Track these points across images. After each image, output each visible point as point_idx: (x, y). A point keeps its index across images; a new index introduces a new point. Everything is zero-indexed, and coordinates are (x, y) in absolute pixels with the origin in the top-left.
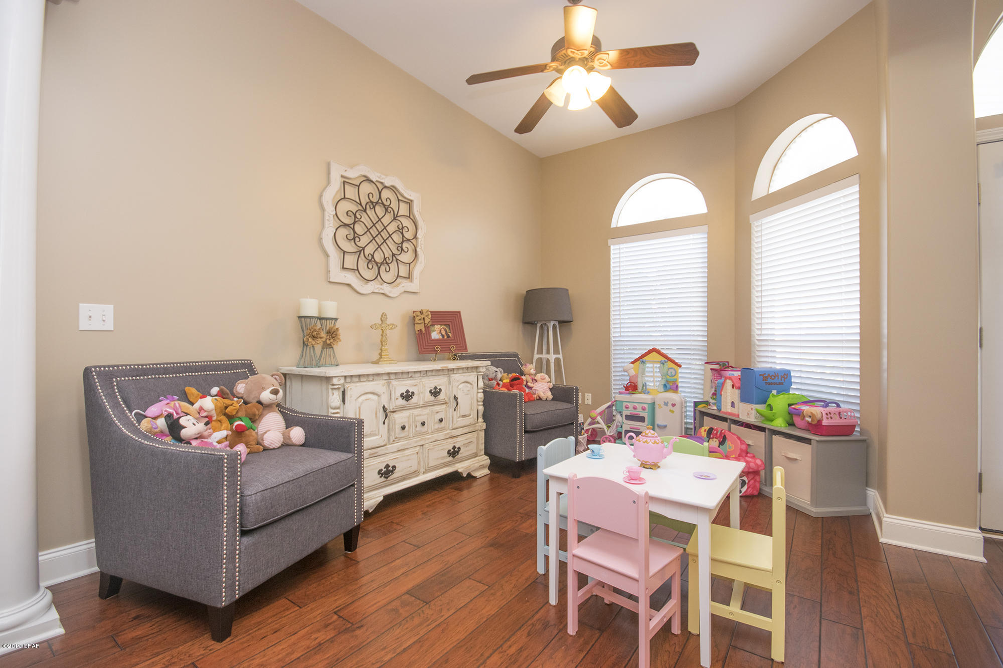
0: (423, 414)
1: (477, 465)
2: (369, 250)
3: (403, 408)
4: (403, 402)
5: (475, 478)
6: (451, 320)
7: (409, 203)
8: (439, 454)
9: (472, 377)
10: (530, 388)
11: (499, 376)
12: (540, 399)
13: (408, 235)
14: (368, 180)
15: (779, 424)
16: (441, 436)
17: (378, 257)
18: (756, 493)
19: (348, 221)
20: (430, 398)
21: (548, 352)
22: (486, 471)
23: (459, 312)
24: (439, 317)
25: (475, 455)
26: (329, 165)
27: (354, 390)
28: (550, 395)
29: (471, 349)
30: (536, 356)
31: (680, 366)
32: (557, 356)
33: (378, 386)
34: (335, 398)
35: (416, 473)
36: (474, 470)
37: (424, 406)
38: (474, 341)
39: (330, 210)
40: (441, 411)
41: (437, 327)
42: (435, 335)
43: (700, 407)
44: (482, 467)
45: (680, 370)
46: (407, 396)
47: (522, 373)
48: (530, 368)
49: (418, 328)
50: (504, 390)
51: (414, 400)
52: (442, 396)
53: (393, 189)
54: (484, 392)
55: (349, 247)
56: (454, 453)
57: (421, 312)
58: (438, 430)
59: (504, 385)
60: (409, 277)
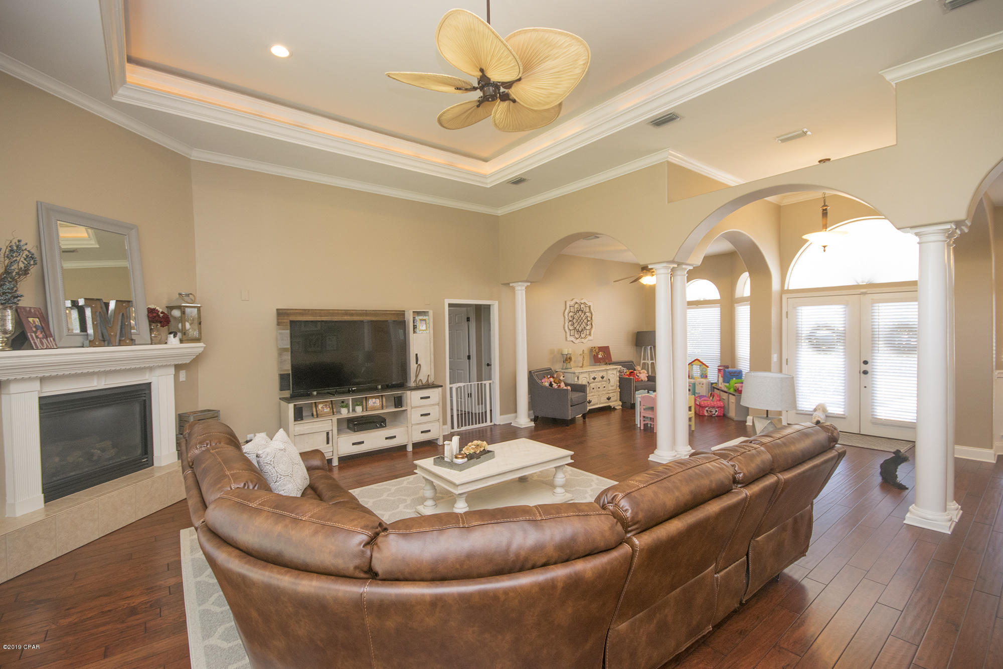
0: (599, 385)
1: (617, 404)
2: (577, 328)
3: (593, 382)
4: (592, 380)
5: (616, 409)
6: (605, 350)
7: (590, 307)
8: (604, 399)
9: (615, 372)
10: (638, 376)
11: (625, 371)
12: (642, 381)
13: (589, 319)
14: (577, 303)
15: (732, 391)
16: (604, 392)
17: (580, 330)
18: (722, 415)
19: (571, 319)
20: (601, 379)
21: (648, 360)
22: (620, 407)
23: (608, 347)
24: (601, 349)
25: (616, 401)
26: (566, 302)
27: (581, 377)
28: (646, 379)
29: (614, 359)
30: (642, 362)
31: (708, 367)
32: (653, 361)
33: (586, 375)
34: (576, 379)
35: (597, 404)
36: (616, 406)
37: (599, 382)
38: (614, 358)
39: (566, 317)
40: (604, 384)
41: (600, 353)
42: (600, 356)
43: (714, 385)
44: (619, 405)
45: (708, 369)
46: (594, 379)
47: (635, 370)
48: (639, 368)
49: (594, 353)
50: (627, 377)
51: (596, 379)
52: (604, 379)
53: (585, 303)
54: (619, 377)
55: (571, 328)
56: (609, 399)
57: (595, 347)
58: (604, 390)
59: (627, 375)
60: (590, 334)
